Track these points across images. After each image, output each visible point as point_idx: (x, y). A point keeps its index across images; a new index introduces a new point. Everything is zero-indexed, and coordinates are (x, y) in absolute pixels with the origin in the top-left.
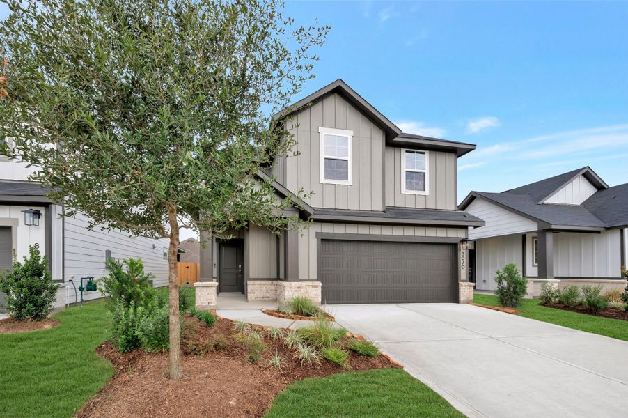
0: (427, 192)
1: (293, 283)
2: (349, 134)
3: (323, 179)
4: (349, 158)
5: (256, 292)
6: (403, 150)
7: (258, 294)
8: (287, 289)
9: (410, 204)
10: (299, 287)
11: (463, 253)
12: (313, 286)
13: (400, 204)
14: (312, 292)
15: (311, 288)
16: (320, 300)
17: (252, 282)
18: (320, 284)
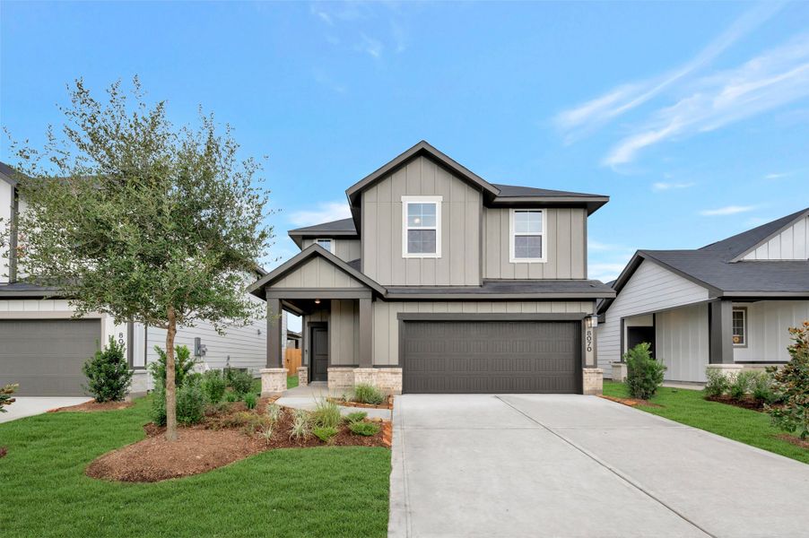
0: (544, 259)
1: (363, 370)
2: (437, 200)
3: (405, 254)
4: (438, 227)
5: (337, 380)
6: (512, 211)
7: (340, 382)
8: (357, 375)
9: (522, 275)
10: (370, 374)
11: (589, 332)
12: (392, 373)
13: (507, 275)
14: (391, 380)
15: (390, 375)
16: (401, 389)
17: (333, 369)
18: (400, 370)
